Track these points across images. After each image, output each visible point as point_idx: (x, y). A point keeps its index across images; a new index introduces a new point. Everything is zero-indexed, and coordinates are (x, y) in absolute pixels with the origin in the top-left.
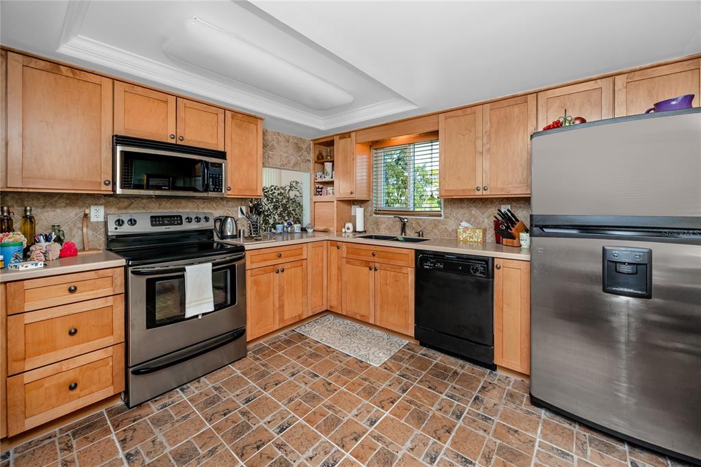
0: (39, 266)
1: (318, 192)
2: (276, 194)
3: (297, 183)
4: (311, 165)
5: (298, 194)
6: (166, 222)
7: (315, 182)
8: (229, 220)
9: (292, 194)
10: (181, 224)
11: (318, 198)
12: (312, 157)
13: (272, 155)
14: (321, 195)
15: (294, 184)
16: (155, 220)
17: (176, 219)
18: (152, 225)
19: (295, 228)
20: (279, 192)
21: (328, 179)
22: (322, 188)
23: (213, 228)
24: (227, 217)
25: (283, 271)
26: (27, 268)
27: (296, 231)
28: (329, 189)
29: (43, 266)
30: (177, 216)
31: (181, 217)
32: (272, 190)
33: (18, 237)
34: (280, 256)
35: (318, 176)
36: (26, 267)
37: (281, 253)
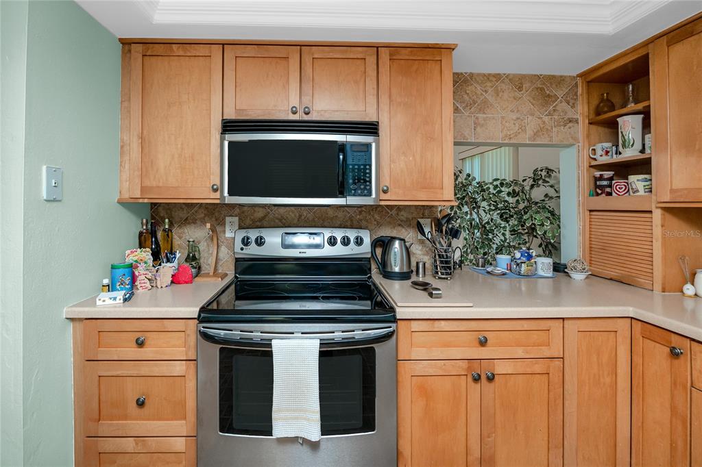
0: (118, 301)
1: (599, 188)
2: (504, 195)
3: (549, 171)
4: (581, 129)
5: (552, 192)
7: (591, 166)
8: (397, 244)
9: (537, 194)
11: (602, 202)
12: (581, 111)
13: (485, 119)
14: (610, 194)
15: (544, 173)
18: (284, 247)
19: (540, 266)
20: (510, 190)
21: (630, 154)
22: (611, 179)
23: (369, 256)
24: (393, 239)
25: (491, 379)
26: (104, 303)
27: (541, 273)
28: (636, 181)
29: (122, 301)
32: (496, 187)
33: (144, 254)
34: (483, 343)
35: (599, 152)
36: (104, 301)
37: (487, 335)
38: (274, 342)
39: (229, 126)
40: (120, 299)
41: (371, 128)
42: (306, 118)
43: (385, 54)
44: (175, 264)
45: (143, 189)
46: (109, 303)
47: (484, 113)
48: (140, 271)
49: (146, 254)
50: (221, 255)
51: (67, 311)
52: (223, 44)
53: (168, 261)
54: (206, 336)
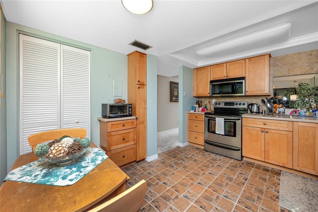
6: (229, 104)
10: (234, 105)
16: (226, 104)
17: (232, 104)
18: (225, 105)
23: (247, 108)
24: (254, 104)
25: (267, 133)
30: (233, 103)
31: (234, 103)
38: (216, 118)
39: (211, 82)
40: (193, 111)
41: (243, 78)
42: (227, 78)
43: (247, 60)
44: (202, 108)
45: (197, 94)
46: (192, 111)
47: (293, 66)
48: (196, 108)
49: (197, 106)
50: (211, 107)
51: (187, 112)
52: (210, 66)
53: (201, 107)
54: (205, 116)
